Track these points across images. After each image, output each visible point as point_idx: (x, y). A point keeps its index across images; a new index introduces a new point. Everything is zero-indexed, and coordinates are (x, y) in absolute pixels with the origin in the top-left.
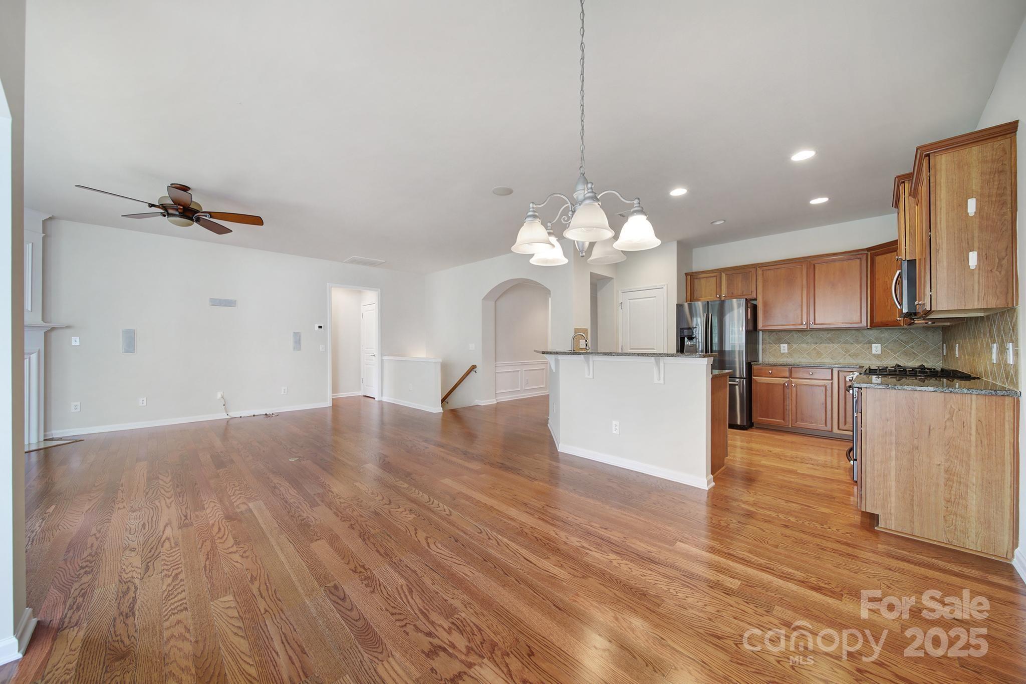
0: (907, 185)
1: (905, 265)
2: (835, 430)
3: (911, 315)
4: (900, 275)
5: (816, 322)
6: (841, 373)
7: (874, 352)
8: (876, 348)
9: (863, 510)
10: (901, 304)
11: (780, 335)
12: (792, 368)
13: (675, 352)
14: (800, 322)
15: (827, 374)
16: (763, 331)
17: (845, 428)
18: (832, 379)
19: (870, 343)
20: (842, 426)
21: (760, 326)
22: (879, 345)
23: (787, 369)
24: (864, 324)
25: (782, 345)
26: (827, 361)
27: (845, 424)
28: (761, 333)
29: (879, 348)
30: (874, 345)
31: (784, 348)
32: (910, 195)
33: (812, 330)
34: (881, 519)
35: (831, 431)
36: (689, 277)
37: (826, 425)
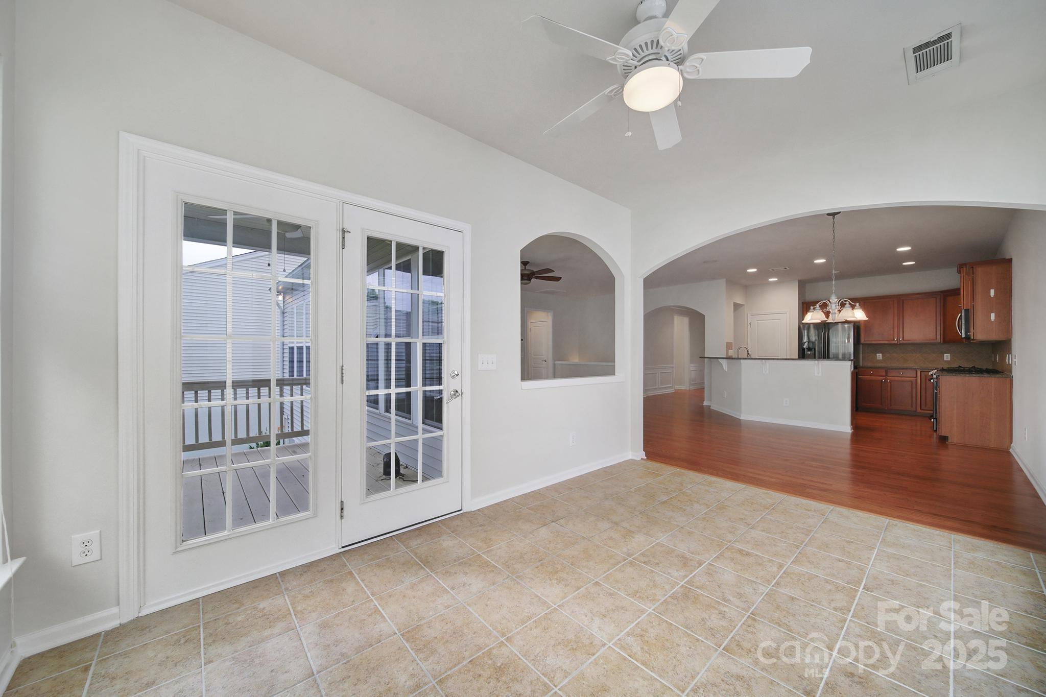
0: (964, 269)
1: (963, 311)
2: (919, 410)
3: (968, 338)
4: (961, 316)
5: (904, 339)
6: (922, 373)
7: (945, 359)
8: (947, 357)
9: (940, 435)
10: (961, 333)
11: (877, 348)
12: (887, 370)
13: (797, 358)
14: (892, 339)
15: (912, 373)
16: (863, 344)
17: (926, 409)
18: (916, 377)
19: (943, 353)
20: (923, 407)
21: (862, 341)
22: (949, 355)
23: (884, 370)
24: (938, 340)
25: (878, 354)
26: (911, 365)
27: (926, 406)
28: (861, 346)
29: (949, 357)
30: (945, 355)
31: (879, 356)
32: (966, 274)
33: (900, 344)
34: (949, 438)
35: (916, 411)
36: (805, 305)
37: (912, 407)
